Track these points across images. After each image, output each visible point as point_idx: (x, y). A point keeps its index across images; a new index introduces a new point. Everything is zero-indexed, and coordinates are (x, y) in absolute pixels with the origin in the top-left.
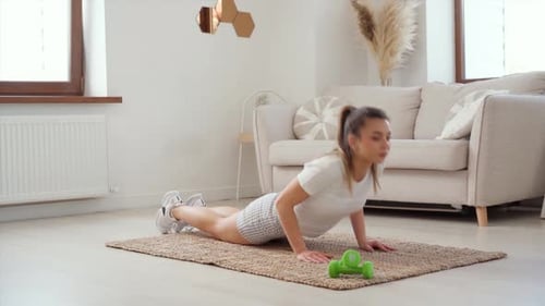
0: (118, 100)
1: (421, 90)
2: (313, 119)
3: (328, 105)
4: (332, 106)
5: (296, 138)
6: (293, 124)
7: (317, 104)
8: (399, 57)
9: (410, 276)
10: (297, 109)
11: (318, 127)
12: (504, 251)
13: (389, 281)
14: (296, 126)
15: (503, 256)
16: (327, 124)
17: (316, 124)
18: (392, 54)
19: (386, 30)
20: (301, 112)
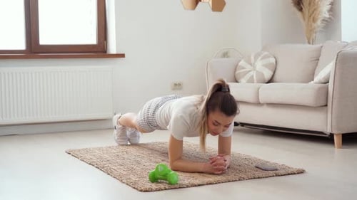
0: (123, 56)
1: (322, 47)
2: (248, 67)
3: (260, 58)
4: (262, 59)
5: (237, 82)
6: (235, 72)
7: (252, 58)
8: (319, 22)
9: (207, 184)
10: (240, 61)
11: (251, 73)
12: (304, 169)
13: (188, 187)
14: (237, 72)
15: (301, 172)
16: (257, 71)
17: (250, 71)
18: (314, 20)
19: (310, 4)
20: (242, 63)
